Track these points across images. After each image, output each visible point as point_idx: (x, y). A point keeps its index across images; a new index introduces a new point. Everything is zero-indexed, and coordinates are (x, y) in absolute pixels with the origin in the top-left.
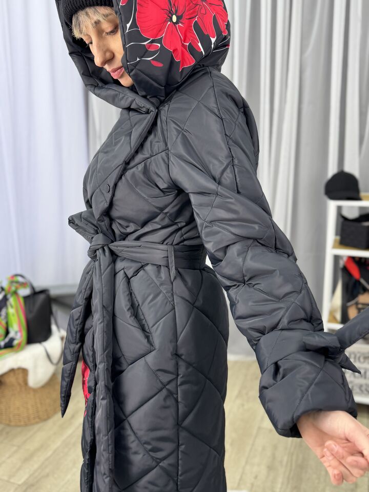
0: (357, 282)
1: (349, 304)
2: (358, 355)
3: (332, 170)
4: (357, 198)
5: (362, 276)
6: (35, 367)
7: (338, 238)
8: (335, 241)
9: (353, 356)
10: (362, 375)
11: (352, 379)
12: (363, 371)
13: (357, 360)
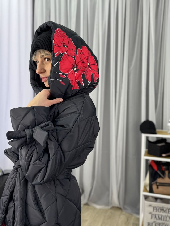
0: (156, 172)
1: (153, 183)
2: (158, 208)
3: (143, 119)
4: (155, 133)
5: (158, 169)
7: (147, 150)
8: (146, 152)
9: (155, 209)
10: (160, 218)
11: (155, 220)
12: (160, 216)
13: (157, 211)
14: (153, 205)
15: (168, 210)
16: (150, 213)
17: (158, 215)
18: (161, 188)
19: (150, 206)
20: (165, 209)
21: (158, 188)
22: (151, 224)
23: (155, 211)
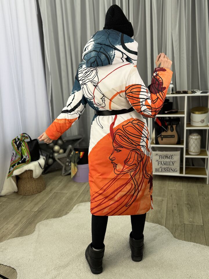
0: (160, 127)
1: (158, 136)
2: (163, 156)
5: (162, 124)
6: (35, 169)
9: (161, 157)
10: (165, 164)
11: (161, 166)
12: (165, 162)
13: (162, 158)
14: (159, 154)
15: (171, 156)
16: (157, 161)
17: (164, 161)
18: (165, 140)
19: (157, 155)
20: (168, 156)
21: (162, 140)
22: (158, 170)
23: (161, 158)
